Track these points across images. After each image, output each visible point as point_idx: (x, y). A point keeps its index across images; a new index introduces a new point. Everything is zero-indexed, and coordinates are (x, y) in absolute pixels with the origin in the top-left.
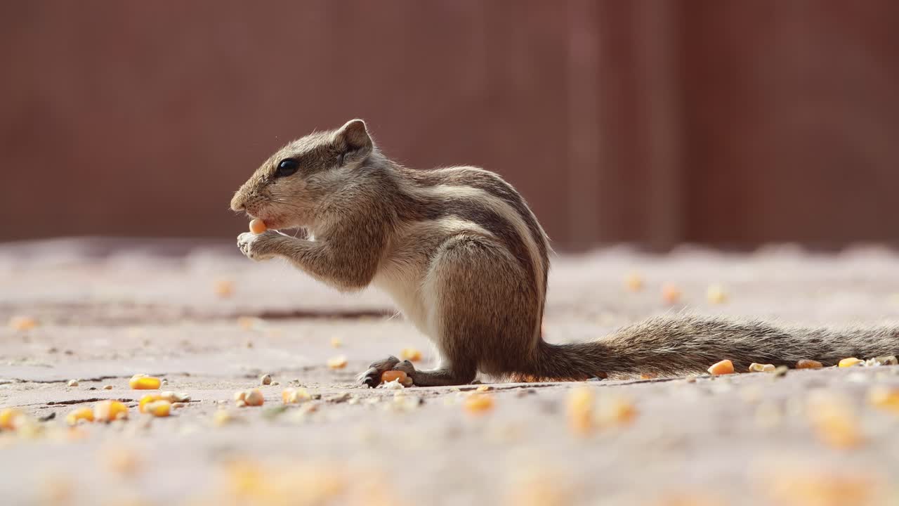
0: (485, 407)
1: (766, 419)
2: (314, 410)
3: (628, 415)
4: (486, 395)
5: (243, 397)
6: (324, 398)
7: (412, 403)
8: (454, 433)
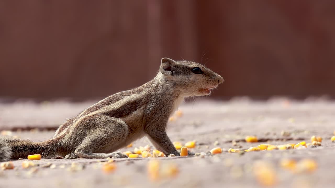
0: (112, 170)
1: (236, 174)
2: (36, 171)
3: (176, 172)
4: (112, 164)
5: (5, 166)
6: (41, 166)
7: (79, 168)
8: (99, 181)
